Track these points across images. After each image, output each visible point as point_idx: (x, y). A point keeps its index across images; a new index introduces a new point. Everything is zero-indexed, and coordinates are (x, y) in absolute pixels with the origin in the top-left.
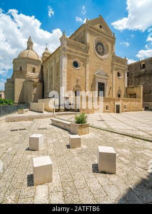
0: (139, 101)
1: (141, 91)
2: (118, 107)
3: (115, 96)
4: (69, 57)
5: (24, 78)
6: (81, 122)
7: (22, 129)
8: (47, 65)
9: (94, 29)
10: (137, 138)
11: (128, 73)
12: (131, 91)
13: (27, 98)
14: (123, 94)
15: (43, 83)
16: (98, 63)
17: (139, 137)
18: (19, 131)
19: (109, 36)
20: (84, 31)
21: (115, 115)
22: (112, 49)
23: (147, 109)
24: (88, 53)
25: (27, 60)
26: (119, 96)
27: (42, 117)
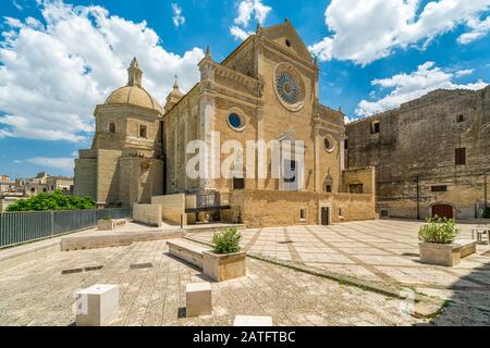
0: (368, 199)
1: (371, 179)
2: (325, 212)
3: (319, 188)
4: (219, 103)
5: (121, 148)
6: (226, 249)
7: (94, 268)
8: (173, 120)
9: (274, 47)
10: (349, 284)
11: (346, 142)
12: (352, 178)
13: (127, 194)
14: (336, 184)
15: (165, 160)
16: (283, 119)
17: (353, 281)
18: (84, 272)
19: (305, 64)
20: (253, 50)
21: (318, 229)
22: (313, 90)
23: (384, 215)
24: (261, 96)
25: (125, 109)
26: (329, 188)
27: (151, 237)
